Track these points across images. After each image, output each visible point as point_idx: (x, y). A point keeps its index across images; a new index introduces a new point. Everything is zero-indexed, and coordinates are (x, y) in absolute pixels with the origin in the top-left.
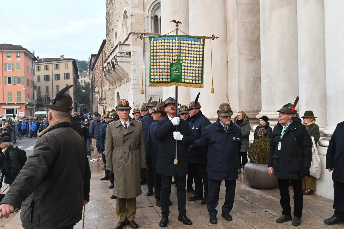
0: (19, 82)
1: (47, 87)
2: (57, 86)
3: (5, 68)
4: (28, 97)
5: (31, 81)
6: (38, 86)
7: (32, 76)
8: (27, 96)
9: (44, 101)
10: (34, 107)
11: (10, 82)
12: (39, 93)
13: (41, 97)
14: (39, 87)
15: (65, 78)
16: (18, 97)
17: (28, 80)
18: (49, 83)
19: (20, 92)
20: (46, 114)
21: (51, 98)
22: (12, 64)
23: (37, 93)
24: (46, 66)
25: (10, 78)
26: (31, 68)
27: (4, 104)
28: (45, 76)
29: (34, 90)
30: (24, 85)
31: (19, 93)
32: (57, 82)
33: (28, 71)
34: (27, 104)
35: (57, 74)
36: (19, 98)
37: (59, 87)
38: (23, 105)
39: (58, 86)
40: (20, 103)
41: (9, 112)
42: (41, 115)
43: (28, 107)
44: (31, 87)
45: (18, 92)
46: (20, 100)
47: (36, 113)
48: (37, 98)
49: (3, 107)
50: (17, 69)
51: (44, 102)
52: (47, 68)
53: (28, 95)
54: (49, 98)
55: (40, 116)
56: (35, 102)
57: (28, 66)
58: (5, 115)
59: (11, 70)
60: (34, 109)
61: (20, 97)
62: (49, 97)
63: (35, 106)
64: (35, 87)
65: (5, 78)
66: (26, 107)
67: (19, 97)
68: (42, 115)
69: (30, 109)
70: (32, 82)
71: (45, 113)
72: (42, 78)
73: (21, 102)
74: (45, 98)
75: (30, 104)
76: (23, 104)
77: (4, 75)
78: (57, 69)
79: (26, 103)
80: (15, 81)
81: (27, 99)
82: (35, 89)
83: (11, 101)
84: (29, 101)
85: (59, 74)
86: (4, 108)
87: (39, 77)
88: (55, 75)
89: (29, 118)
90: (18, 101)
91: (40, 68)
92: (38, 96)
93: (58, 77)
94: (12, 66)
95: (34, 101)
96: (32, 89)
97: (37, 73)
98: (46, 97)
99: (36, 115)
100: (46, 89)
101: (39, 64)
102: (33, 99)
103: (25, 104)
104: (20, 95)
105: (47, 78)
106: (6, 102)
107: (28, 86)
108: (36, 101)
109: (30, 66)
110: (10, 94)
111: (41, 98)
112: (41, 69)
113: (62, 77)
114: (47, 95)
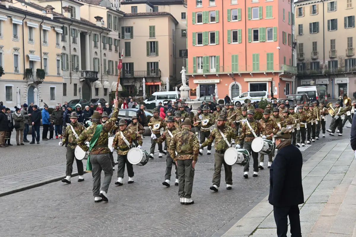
0: (270, 38)
1: (315, 44)
2: (331, 41)
3: (250, 16)
4: (285, 63)
5: (289, 35)
6: (298, 42)
7: (290, 27)
8: (283, 60)
9: (310, 68)
10: (293, 79)
11: (256, 38)
12: (301, 54)
13: (304, 61)
14: (301, 45)
15: (345, 26)
16: (268, 63)
17: (284, 33)
18: (318, 37)
19: (272, 54)
20: (315, 91)
21: (321, 63)
22: (260, 8)
23: (298, 55)
24: (313, 6)
25: (256, 32)
26: (289, 12)
27: (247, 75)
28: (310, 24)
29: (293, 50)
30: (278, 42)
31: (270, 56)
32: (331, 35)
33: (284, 19)
34: (283, 75)
35: (332, 20)
36: (270, 65)
37: (334, 43)
38: (276, 76)
39: (334, 40)
40: (271, 73)
41: (254, 87)
42: (307, 92)
43: (284, 79)
44: (289, 45)
45: (268, 55)
46: (272, 69)
47: (300, 89)
48: (298, 64)
49: (246, 79)
50: (267, 16)
51: (308, 69)
52: (314, 11)
53: (285, 58)
54: (318, 63)
55: (306, 94)
56: (294, 71)
57: (284, 10)
58: (249, 93)
59: (257, 18)
60: (293, 82)
61: (272, 63)
62: (318, 61)
63: (294, 77)
64: (295, 44)
65: (249, 33)
66: (281, 79)
67: (270, 62)
68: (309, 93)
69: (287, 83)
70: (291, 36)
71: (314, 89)
72: (306, 29)
73: (273, 72)
74: (311, 63)
75: (287, 75)
76: (276, 74)
77: (248, 28)
78: (331, 10)
79: (281, 73)
80: (264, 36)
81: (283, 65)
82: (294, 48)
83: (258, 69)
84: (286, 70)
85: (336, 20)
86: (248, 82)
87: (300, 26)
88: (328, 21)
89: (289, 97)
90: (268, 69)
91: (302, 12)
92: (299, 60)
93: (333, 24)
94: (260, 11)
95: (293, 69)
96: (290, 48)
97: (298, 21)
98: (311, 61)
99: (299, 93)
100: (313, 48)
101: (302, 3)
102: (291, 65)
103: (279, 75)
104: (272, 59)
105: (314, 27)
106: (250, 71)
107: (283, 43)
108: (296, 69)
109: (288, 10)
110: (256, 57)
111: (304, 64)
112: (304, 13)
113: (341, 24)
114: (315, 57)
